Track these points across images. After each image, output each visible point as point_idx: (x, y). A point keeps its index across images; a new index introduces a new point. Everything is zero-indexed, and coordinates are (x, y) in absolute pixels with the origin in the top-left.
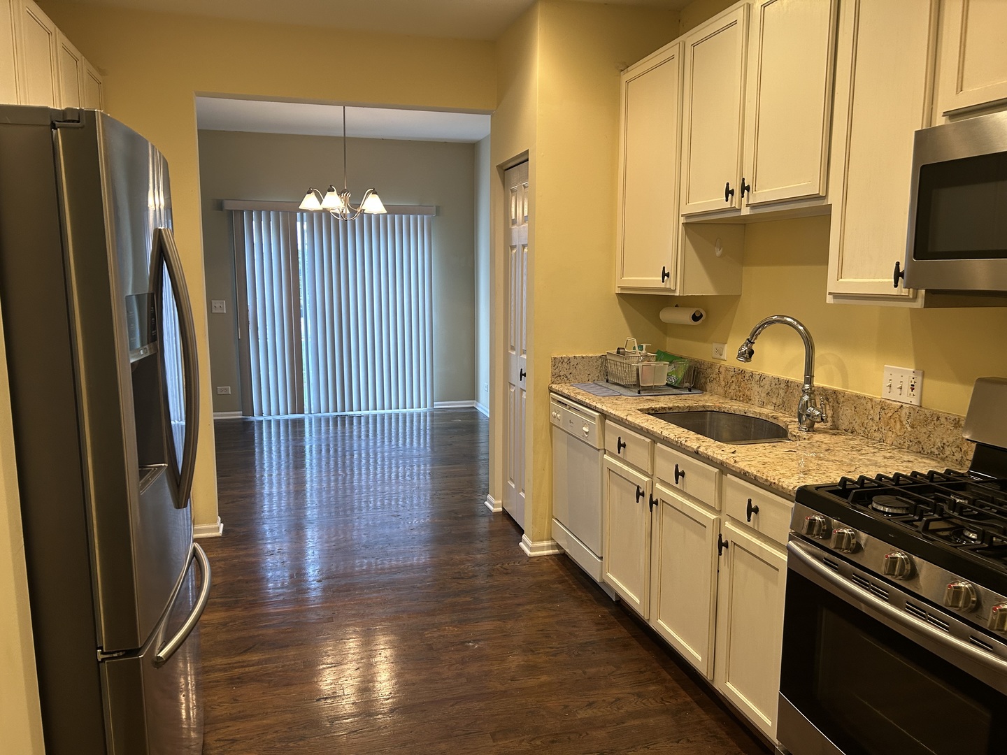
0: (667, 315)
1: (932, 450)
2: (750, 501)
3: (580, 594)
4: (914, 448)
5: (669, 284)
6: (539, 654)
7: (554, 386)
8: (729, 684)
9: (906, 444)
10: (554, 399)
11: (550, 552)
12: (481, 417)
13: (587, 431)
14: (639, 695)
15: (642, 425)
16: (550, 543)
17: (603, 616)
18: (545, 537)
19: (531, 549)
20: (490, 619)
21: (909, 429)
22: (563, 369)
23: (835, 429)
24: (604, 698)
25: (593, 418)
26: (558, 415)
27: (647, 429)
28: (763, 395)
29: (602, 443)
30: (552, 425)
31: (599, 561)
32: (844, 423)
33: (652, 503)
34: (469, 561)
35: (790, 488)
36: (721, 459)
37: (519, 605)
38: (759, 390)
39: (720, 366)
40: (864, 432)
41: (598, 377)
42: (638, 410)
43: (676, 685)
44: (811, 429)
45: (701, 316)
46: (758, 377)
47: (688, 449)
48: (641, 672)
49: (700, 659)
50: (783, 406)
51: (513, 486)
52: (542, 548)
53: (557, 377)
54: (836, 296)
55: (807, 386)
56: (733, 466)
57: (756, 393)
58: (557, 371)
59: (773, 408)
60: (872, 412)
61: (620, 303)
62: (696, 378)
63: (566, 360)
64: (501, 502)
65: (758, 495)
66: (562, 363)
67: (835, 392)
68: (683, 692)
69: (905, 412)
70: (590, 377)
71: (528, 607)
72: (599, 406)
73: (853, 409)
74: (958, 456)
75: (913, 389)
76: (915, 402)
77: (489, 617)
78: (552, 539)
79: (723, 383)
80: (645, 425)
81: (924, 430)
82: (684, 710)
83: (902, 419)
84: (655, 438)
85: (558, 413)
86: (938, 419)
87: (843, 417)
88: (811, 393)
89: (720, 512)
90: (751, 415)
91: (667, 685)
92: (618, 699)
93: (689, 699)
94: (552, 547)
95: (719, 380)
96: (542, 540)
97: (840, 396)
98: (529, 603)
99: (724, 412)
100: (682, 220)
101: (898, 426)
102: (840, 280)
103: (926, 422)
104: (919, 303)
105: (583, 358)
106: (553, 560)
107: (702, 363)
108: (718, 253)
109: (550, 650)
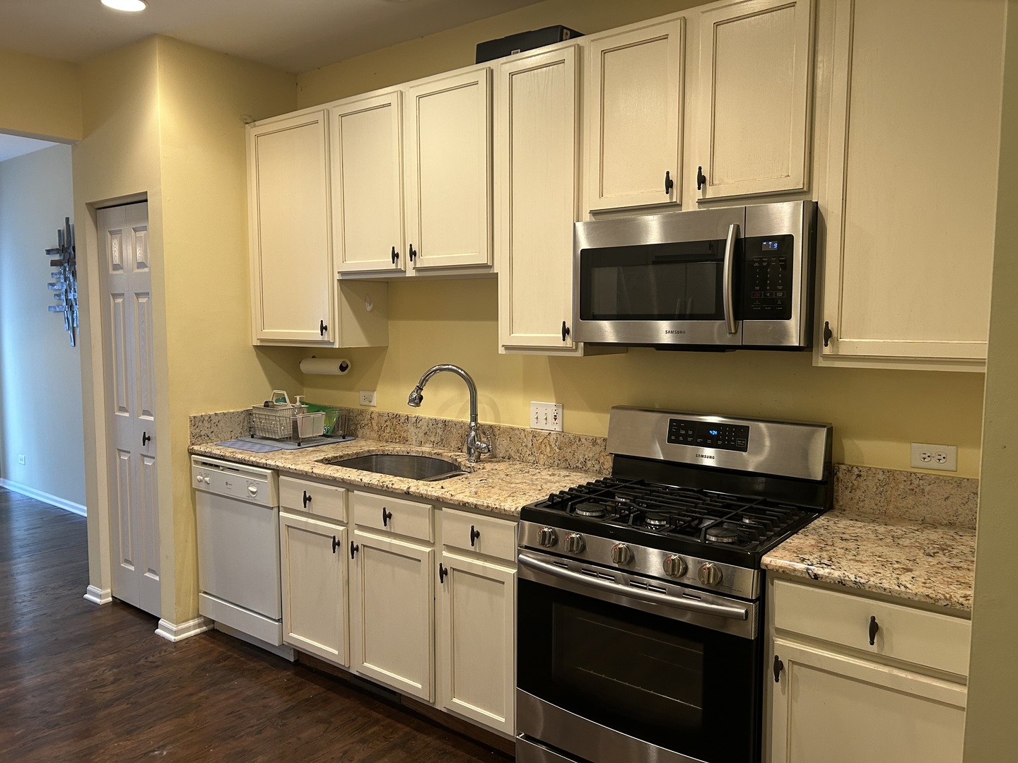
0: (307, 367)
1: (577, 465)
2: (473, 527)
3: (252, 665)
4: (563, 465)
5: (327, 337)
6: (241, 737)
7: (196, 448)
8: (455, 700)
9: (556, 463)
10: (196, 462)
11: (198, 631)
12: (14, 497)
13: (254, 490)
14: (363, 741)
15: (335, 475)
16: (196, 621)
17: (288, 680)
18: (191, 616)
19: (176, 633)
20: (165, 720)
21: (558, 450)
22: (202, 427)
23: (493, 457)
24: (331, 756)
25: (265, 477)
26: (207, 479)
27: (343, 479)
28: (421, 435)
29: (276, 500)
30: (194, 491)
31: (277, 623)
32: (501, 452)
33: (354, 549)
34: (100, 665)
35: (513, 510)
36: (436, 495)
37: (191, 695)
38: (416, 431)
39: (372, 413)
40: (520, 457)
41: (241, 433)
42: (316, 461)
43: (389, 720)
44: (478, 460)
45: (347, 366)
46: (414, 420)
47: (397, 491)
48: (353, 720)
49: (420, 686)
50: (442, 442)
51: (132, 568)
52: (188, 629)
53: (197, 437)
54: (507, 348)
55: (473, 424)
56: (451, 500)
57: (413, 434)
58: (198, 430)
59: (431, 445)
60: (525, 440)
61: (258, 355)
62: (345, 426)
63: (206, 418)
64: (109, 590)
65: (478, 520)
66: (203, 422)
67: (491, 426)
68: (399, 725)
69: (553, 437)
70: (233, 434)
71: (202, 694)
72: (269, 462)
73: (509, 439)
74: (597, 467)
75: (555, 419)
76: (558, 429)
77: (162, 718)
78: (201, 616)
79: (376, 428)
80: (338, 475)
81: (569, 450)
82: (408, 740)
83: (551, 443)
84: (350, 486)
85: (202, 476)
86: (580, 440)
87: (500, 447)
88: (477, 429)
89: (433, 544)
90: (414, 454)
91: (383, 723)
92: (345, 753)
93: (407, 729)
94: (199, 625)
95: (372, 425)
96: (187, 620)
97: (496, 430)
98: (201, 691)
99: (388, 455)
100: (337, 277)
101: (548, 449)
102: (512, 335)
103: (571, 444)
104: (580, 353)
105: (225, 414)
106: (204, 638)
107: (349, 411)
108: (369, 308)
109: (251, 729)
